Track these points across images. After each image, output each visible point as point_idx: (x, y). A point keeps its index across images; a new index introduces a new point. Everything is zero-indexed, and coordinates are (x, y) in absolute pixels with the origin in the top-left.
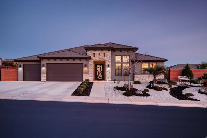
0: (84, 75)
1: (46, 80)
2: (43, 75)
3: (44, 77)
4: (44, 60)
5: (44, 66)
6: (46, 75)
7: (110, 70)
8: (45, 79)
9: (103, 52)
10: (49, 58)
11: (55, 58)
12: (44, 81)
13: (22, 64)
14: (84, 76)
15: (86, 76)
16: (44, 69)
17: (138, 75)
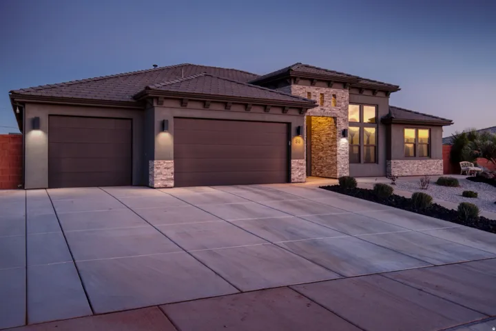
0: (293, 161)
1: (172, 184)
2: (162, 162)
3: (163, 170)
4: (167, 103)
5: (164, 127)
6: (171, 163)
7: (348, 146)
8: (168, 180)
9: (332, 91)
10: (183, 99)
11: (205, 101)
12: (166, 187)
13: (42, 113)
14: (292, 165)
15: (298, 163)
16: (164, 139)
17: (398, 161)
